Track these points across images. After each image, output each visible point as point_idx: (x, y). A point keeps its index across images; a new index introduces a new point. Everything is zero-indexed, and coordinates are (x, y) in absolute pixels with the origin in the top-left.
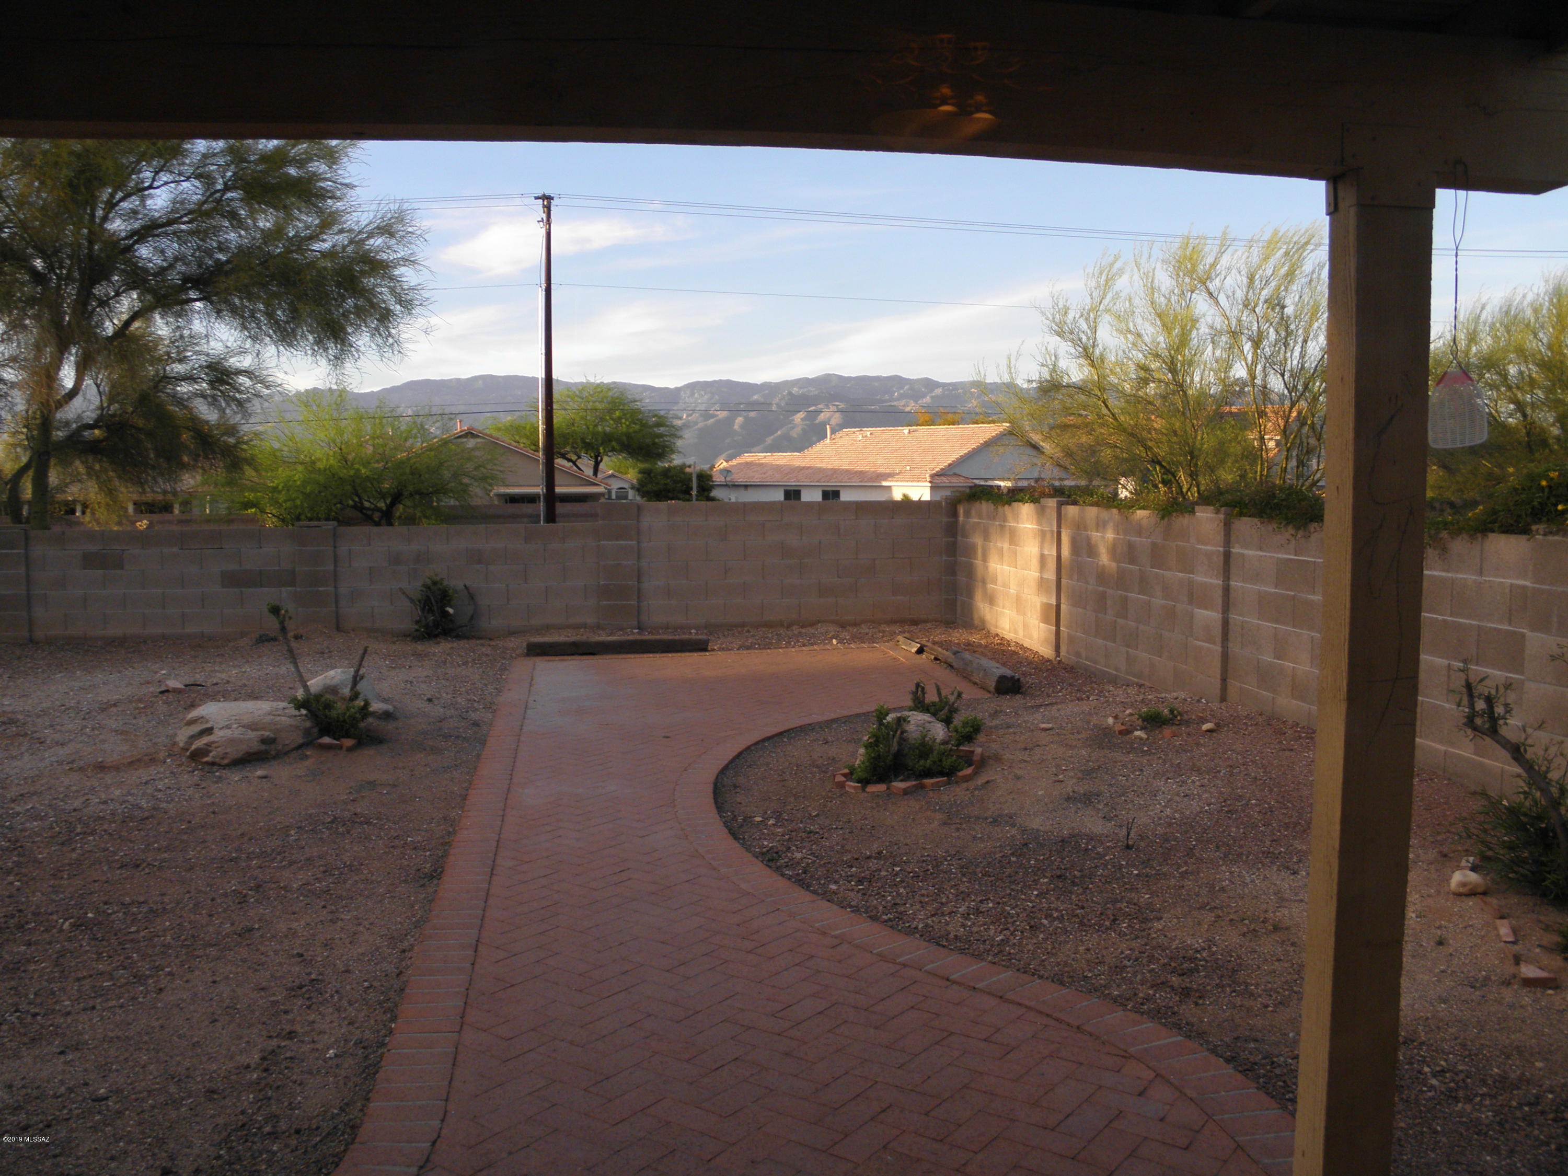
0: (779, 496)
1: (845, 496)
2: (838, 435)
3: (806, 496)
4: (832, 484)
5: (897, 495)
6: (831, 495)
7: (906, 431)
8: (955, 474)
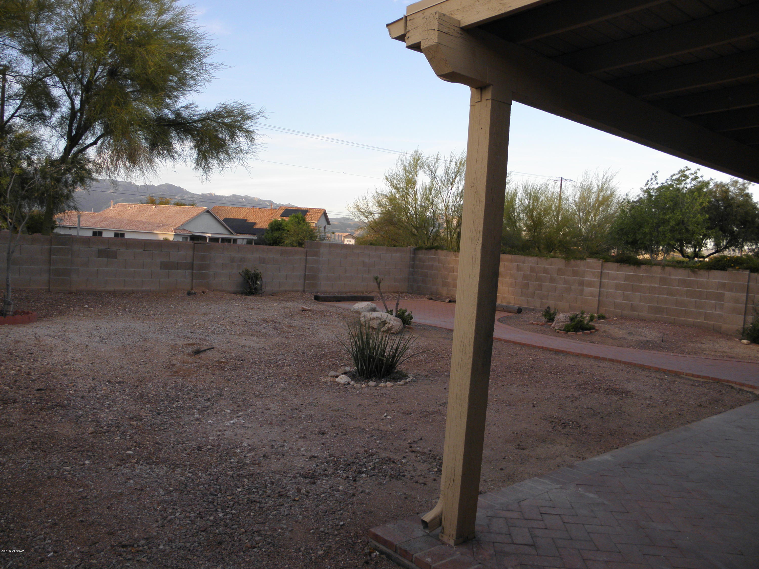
0: (90, 234)
1: (127, 236)
2: (117, 205)
3: (105, 235)
4: (121, 229)
5: (161, 237)
6: (119, 235)
7: (154, 207)
8: (183, 229)
